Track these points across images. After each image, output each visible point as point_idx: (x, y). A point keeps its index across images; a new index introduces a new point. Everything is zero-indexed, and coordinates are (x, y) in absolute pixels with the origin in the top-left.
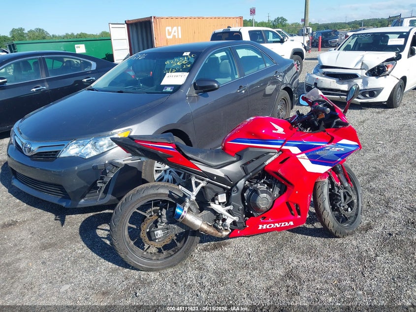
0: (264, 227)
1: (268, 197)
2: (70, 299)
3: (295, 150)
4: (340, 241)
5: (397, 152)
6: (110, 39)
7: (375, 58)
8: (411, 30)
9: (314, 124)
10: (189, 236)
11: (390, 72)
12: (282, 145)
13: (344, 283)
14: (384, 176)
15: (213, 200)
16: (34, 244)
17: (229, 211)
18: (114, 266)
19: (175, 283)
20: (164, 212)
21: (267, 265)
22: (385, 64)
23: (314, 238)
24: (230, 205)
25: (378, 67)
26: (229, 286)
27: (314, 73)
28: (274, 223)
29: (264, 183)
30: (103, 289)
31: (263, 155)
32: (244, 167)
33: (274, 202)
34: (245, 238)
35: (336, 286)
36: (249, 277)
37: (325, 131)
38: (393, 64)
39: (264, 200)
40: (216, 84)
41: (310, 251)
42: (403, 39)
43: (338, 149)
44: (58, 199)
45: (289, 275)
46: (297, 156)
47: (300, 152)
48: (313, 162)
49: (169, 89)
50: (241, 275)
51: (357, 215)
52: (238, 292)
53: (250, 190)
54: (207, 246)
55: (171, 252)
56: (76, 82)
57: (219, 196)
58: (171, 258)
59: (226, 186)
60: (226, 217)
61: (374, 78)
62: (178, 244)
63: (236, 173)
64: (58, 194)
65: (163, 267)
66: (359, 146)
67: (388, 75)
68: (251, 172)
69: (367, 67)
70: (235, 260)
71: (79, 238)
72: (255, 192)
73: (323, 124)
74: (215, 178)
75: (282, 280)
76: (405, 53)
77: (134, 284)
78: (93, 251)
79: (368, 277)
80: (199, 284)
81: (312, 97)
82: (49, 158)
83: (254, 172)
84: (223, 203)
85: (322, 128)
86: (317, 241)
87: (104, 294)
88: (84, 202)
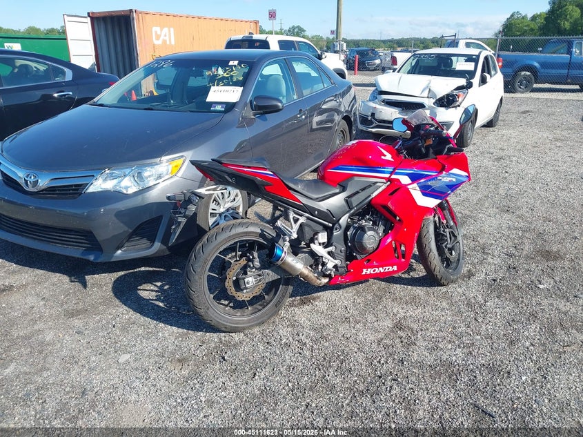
0: (368, 272)
1: (376, 235)
2: (137, 369)
3: (405, 180)
4: (444, 289)
5: (480, 196)
6: (66, 39)
7: (444, 85)
8: (480, 53)
9: (421, 151)
10: (281, 286)
11: (461, 103)
12: (392, 173)
13: (460, 330)
14: (472, 221)
15: (312, 240)
16: (54, 312)
17: (329, 253)
18: (180, 330)
19: (268, 343)
20: (256, 254)
21: (370, 317)
22: (455, 92)
23: (415, 288)
24: (331, 245)
25: (448, 95)
26: (333, 341)
27: (370, 100)
28: (378, 267)
29: (369, 219)
30: (177, 356)
31: (370, 186)
32: (347, 200)
33: (380, 240)
34: (336, 291)
35: (451, 333)
36: (353, 331)
37: (436, 158)
38: (464, 93)
39: (371, 239)
40: (279, 104)
41: (414, 300)
42: (473, 64)
43: (449, 179)
44: (81, 251)
45: (399, 326)
46: (409, 187)
47: (411, 182)
48: (425, 194)
49: (219, 108)
50: (343, 329)
51: (459, 260)
52: (345, 346)
53: (354, 228)
54: (293, 301)
55: (257, 306)
56: (44, 97)
57: (320, 235)
58: (259, 313)
59: (327, 223)
60: (326, 261)
61: (442, 109)
62: (266, 297)
63: (340, 208)
64: (80, 245)
65: (250, 324)
66: (469, 177)
67: (459, 106)
68: (356, 206)
69: (435, 96)
70: (331, 315)
71: (117, 302)
72: (362, 229)
73: (431, 151)
74: (316, 212)
75: (392, 331)
76: (476, 80)
77: (215, 347)
78: (145, 316)
79: (482, 322)
80: (297, 342)
81: (414, 120)
82: (67, 194)
83: (360, 206)
84: (323, 243)
85: (432, 156)
86: (419, 291)
87: (179, 361)
88: (121, 254)
